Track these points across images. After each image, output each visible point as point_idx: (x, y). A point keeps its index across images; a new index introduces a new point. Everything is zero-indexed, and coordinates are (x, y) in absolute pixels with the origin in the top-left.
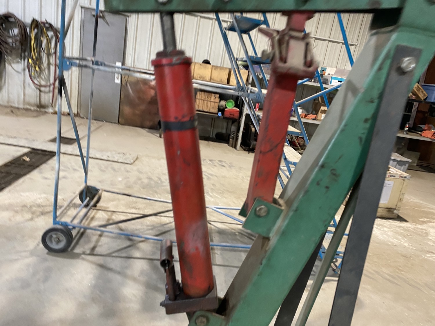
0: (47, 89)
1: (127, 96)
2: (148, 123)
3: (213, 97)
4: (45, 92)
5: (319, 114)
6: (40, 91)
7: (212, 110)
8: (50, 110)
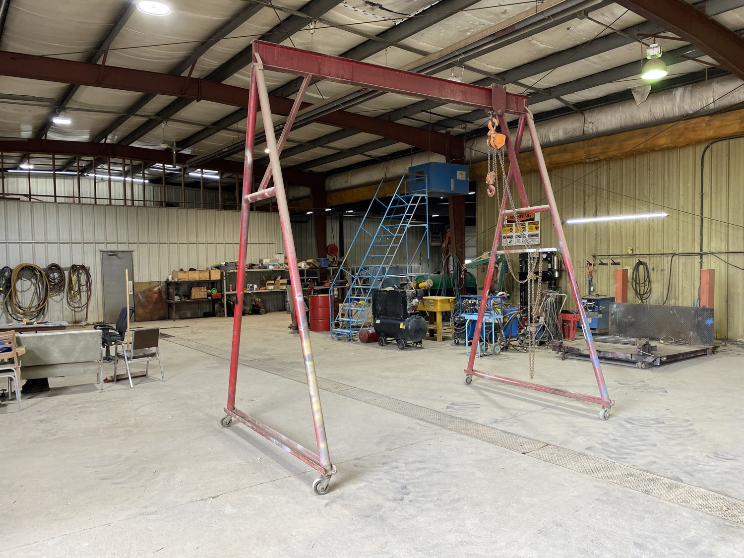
0: (80, 309)
1: (139, 302)
2: (156, 317)
3: (203, 289)
4: (78, 312)
5: (267, 286)
6: (75, 311)
7: (204, 297)
8: (84, 323)
